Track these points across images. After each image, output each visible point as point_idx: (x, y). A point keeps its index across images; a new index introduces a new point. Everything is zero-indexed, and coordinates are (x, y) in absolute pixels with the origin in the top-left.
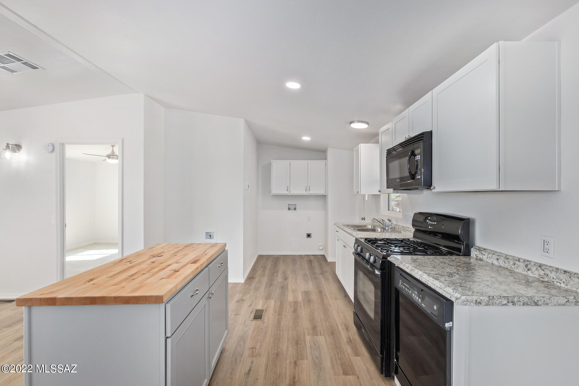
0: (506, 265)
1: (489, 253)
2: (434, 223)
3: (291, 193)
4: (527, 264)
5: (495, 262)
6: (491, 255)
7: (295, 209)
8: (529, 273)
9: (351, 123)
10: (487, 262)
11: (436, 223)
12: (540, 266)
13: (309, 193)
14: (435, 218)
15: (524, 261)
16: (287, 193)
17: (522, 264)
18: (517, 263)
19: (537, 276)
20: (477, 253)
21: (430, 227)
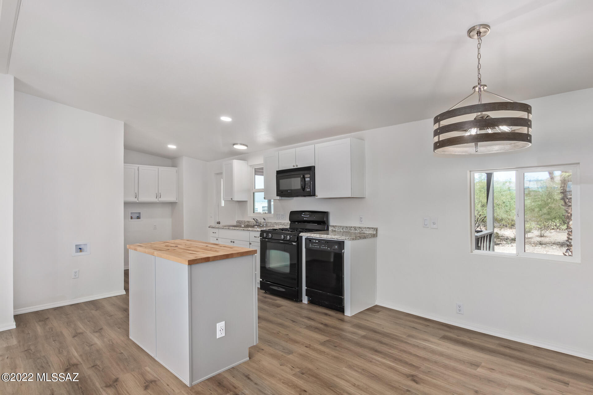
0: (347, 231)
1: (338, 227)
2: (307, 216)
3: (139, 200)
4: (355, 228)
5: (342, 230)
6: (340, 228)
7: (138, 218)
8: (356, 231)
9: (234, 144)
10: (338, 231)
11: (309, 216)
12: (360, 228)
13: (159, 200)
14: (308, 213)
15: (354, 227)
16: (136, 200)
17: (353, 229)
18: (351, 228)
19: (359, 232)
20: (333, 228)
21: (305, 219)
